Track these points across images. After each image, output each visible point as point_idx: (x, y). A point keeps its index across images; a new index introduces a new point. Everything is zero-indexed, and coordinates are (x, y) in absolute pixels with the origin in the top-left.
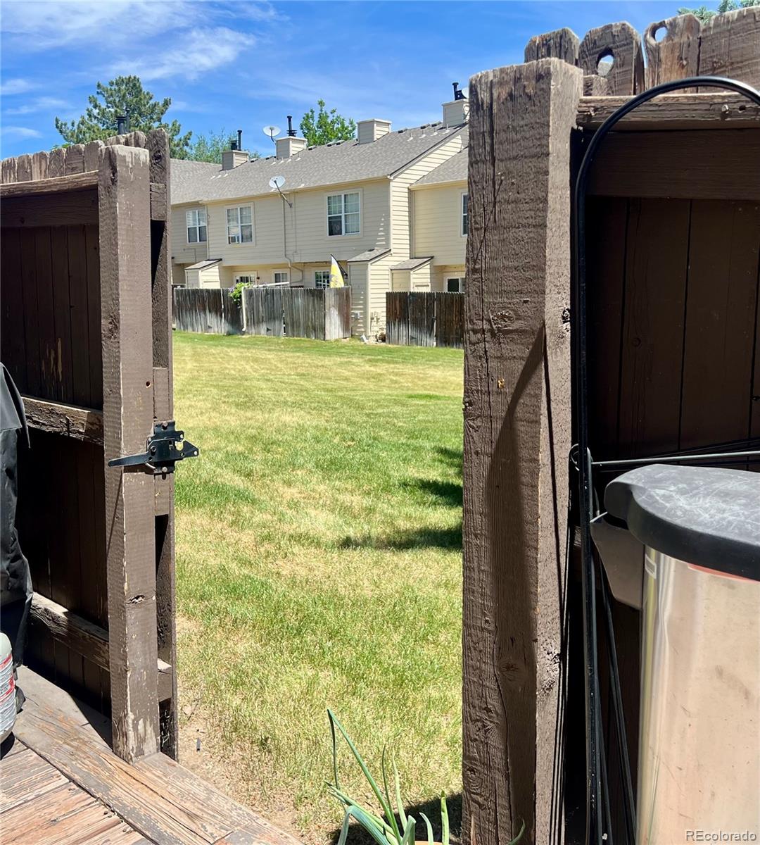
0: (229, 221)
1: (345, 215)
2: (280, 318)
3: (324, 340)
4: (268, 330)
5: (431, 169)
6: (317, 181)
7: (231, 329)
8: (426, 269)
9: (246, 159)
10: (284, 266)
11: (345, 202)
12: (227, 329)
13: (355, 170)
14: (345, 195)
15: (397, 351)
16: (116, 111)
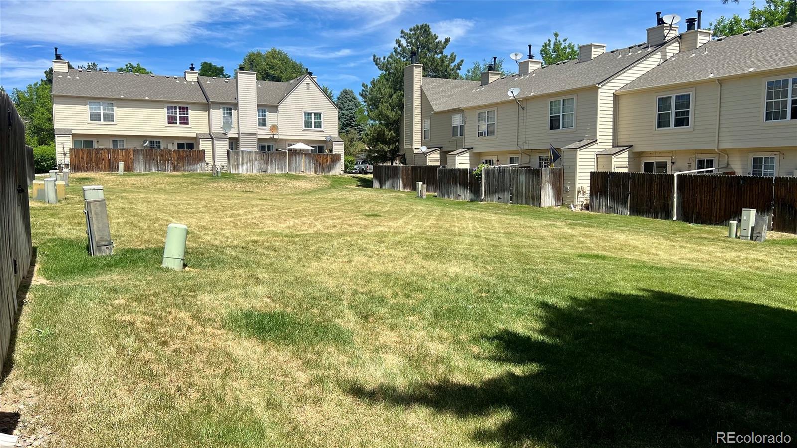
0: (479, 120)
1: (563, 115)
2: (508, 190)
3: (540, 207)
4: (499, 198)
5: (633, 79)
6: (543, 90)
7: (473, 197)
8: (625, 155)
9: (498, 77)
10: (516, 152)
11: (563, 105)
12: (470, 197)
13: (573, 81)
14: (563, 100)
15: (595, 218)
16: (412, 48)
